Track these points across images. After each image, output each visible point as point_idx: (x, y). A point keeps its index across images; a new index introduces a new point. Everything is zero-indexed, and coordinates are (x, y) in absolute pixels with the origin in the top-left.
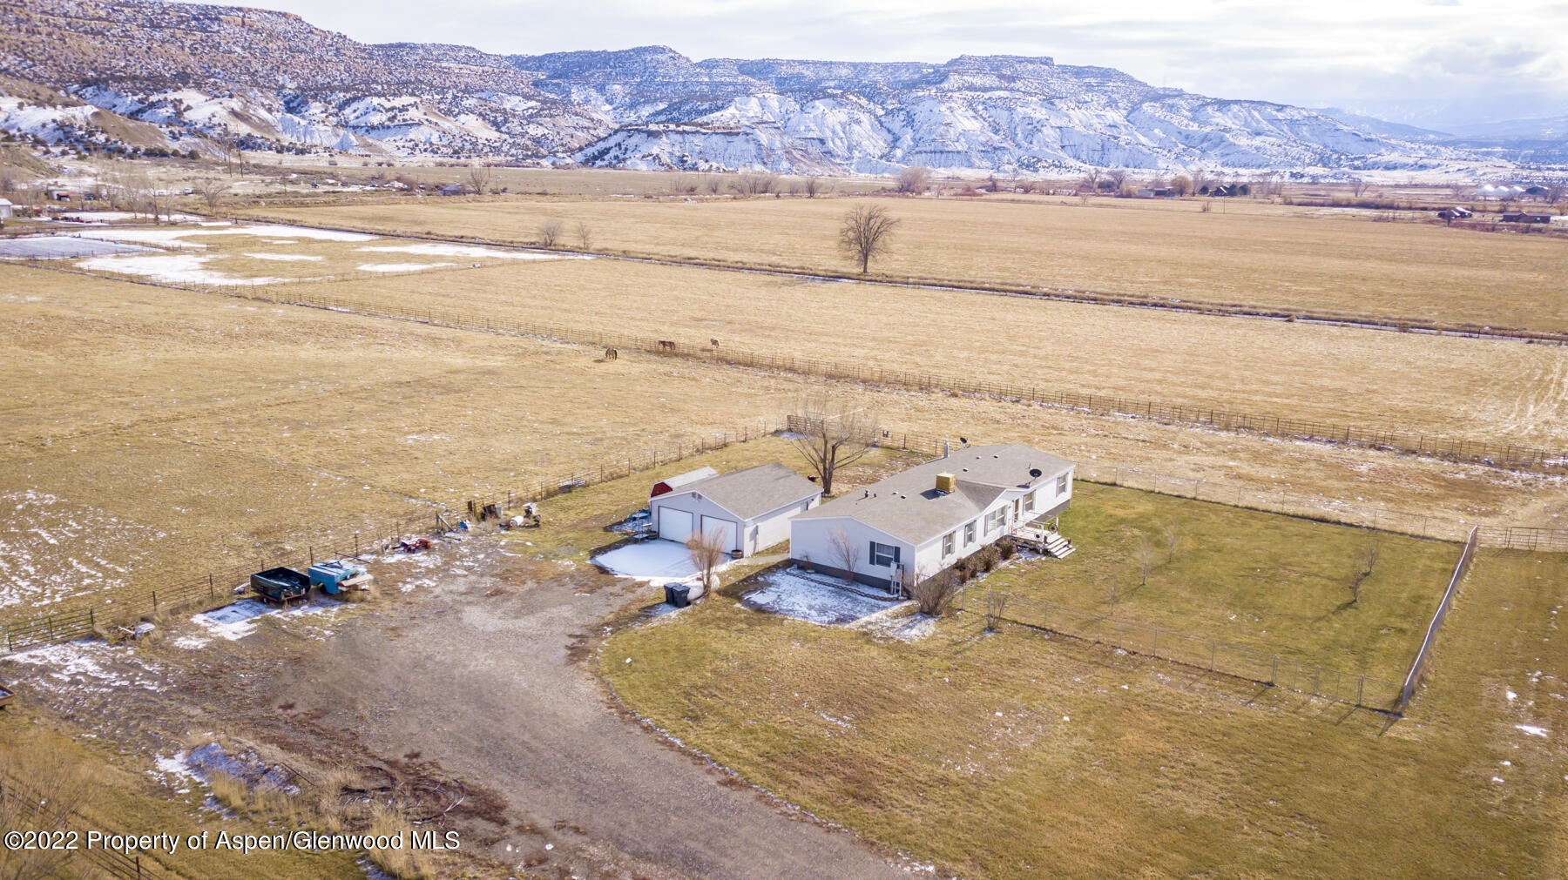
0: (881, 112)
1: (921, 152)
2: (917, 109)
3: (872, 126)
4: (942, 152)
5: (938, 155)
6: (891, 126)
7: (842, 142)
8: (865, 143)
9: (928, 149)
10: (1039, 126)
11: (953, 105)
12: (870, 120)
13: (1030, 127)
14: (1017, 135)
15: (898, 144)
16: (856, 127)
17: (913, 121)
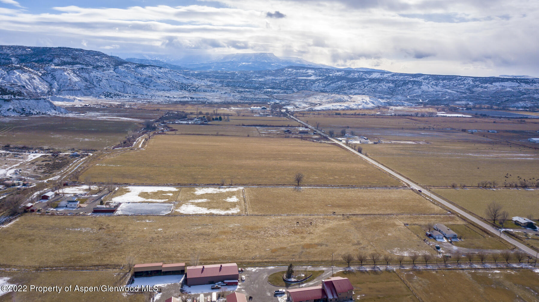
0: (40, 74)
1: (64, 90)
2: (56, 73)
3: (40, 80)
4: (72, 90)
5: (71, 91)
6: (47, 80)
7: (31, 87)
8: (40, 86)
9: (67, 89)
10: (100, 79)
11: (69, 72)
12: (38, 77)
13: (97, 80)
14: (94, 82)
15: (52, 86)
16: (34, 81)
17: (55, 78)
